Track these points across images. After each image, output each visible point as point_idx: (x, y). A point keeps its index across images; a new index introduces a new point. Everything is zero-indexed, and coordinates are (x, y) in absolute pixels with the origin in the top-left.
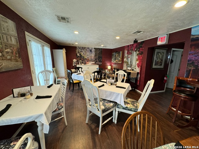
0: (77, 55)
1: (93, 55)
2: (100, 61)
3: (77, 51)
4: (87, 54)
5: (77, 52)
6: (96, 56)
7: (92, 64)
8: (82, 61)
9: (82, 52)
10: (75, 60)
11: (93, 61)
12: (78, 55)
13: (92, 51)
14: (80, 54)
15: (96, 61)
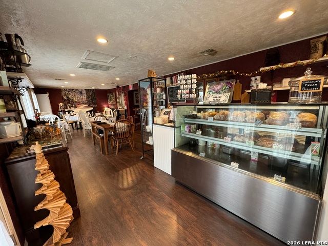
0: (63, 98)
1: (84, 97)
2: (94, 104)
3: (63, 93)
4: (76, 96)
5: (63, 95)
6: (88, 97)
7: (85, 107)
8: (72, 104)
9: (69, 94)
10: (61, 104)
11: (85, 104)
12: (65, 98)
13: (83, 92)
14: (67, 97)
15: (90, 104)
